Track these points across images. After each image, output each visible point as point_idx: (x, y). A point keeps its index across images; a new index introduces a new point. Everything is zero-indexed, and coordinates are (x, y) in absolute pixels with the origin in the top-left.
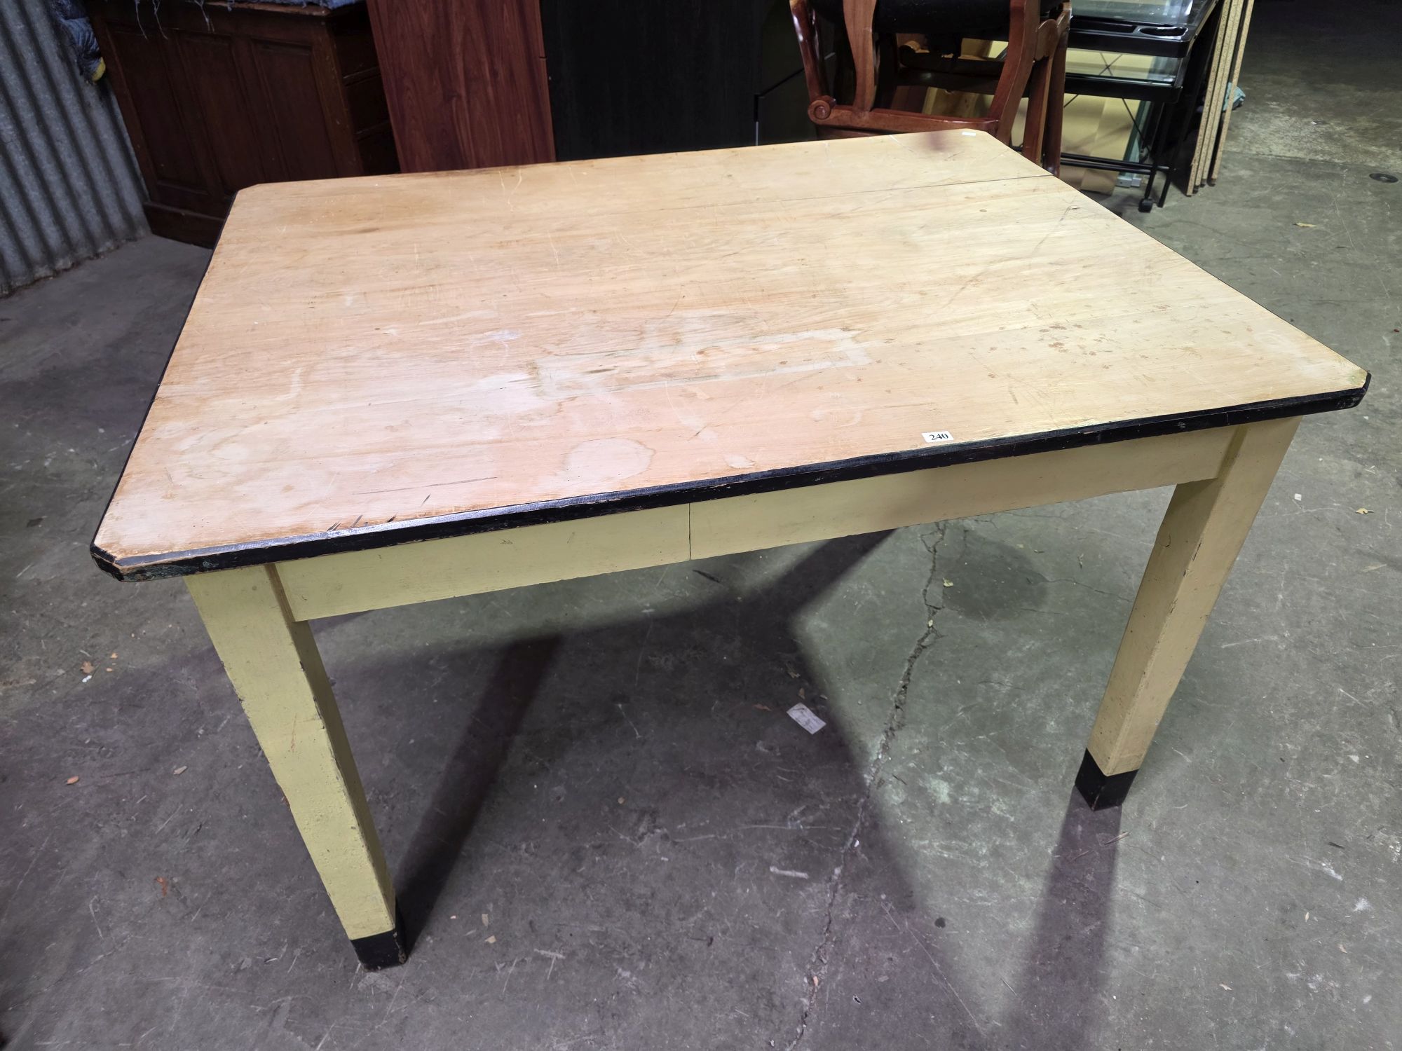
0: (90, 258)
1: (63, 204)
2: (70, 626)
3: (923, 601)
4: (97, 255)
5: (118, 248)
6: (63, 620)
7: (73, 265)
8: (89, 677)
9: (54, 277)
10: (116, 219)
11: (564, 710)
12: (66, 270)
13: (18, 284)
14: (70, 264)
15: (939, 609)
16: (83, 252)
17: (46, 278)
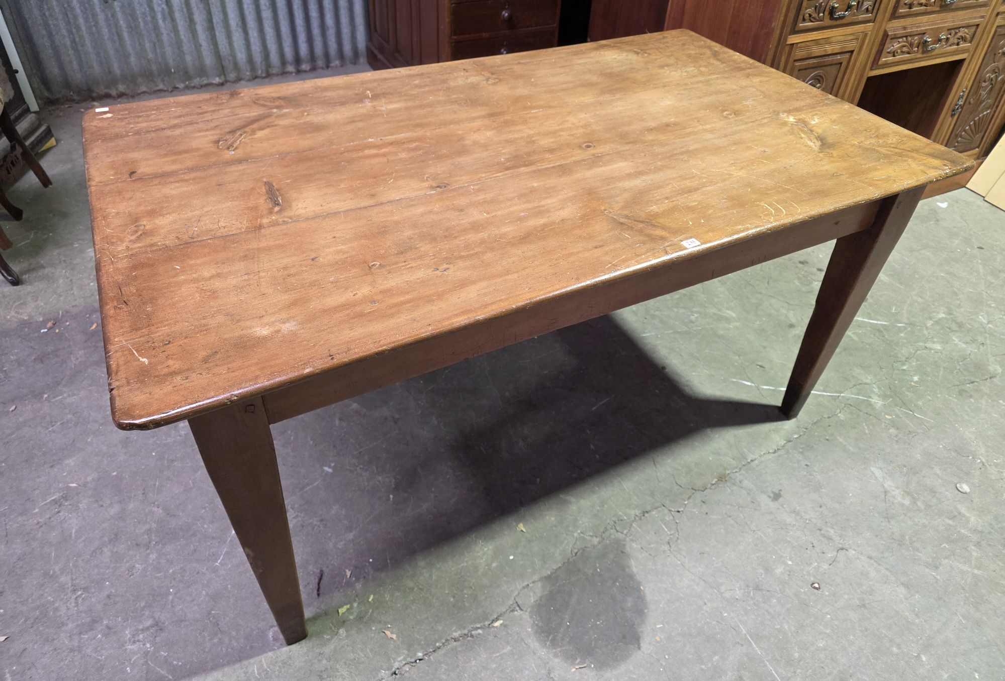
0: (323, 68)
1: (316, 31)
2: (73, 294)
3: (516, 593)
4: (328, 67)
5: (342, 66)
6: (75, 288)
7: (310, 70)
8: (46, 330)
9: (296, 74)
10: (347, 48)
11: (204, 511)
12: (305, 71)
13: (274, 72)
14: (308, 68)
15: (521, 609)
16: (320, 63)
17: (291, 73)
